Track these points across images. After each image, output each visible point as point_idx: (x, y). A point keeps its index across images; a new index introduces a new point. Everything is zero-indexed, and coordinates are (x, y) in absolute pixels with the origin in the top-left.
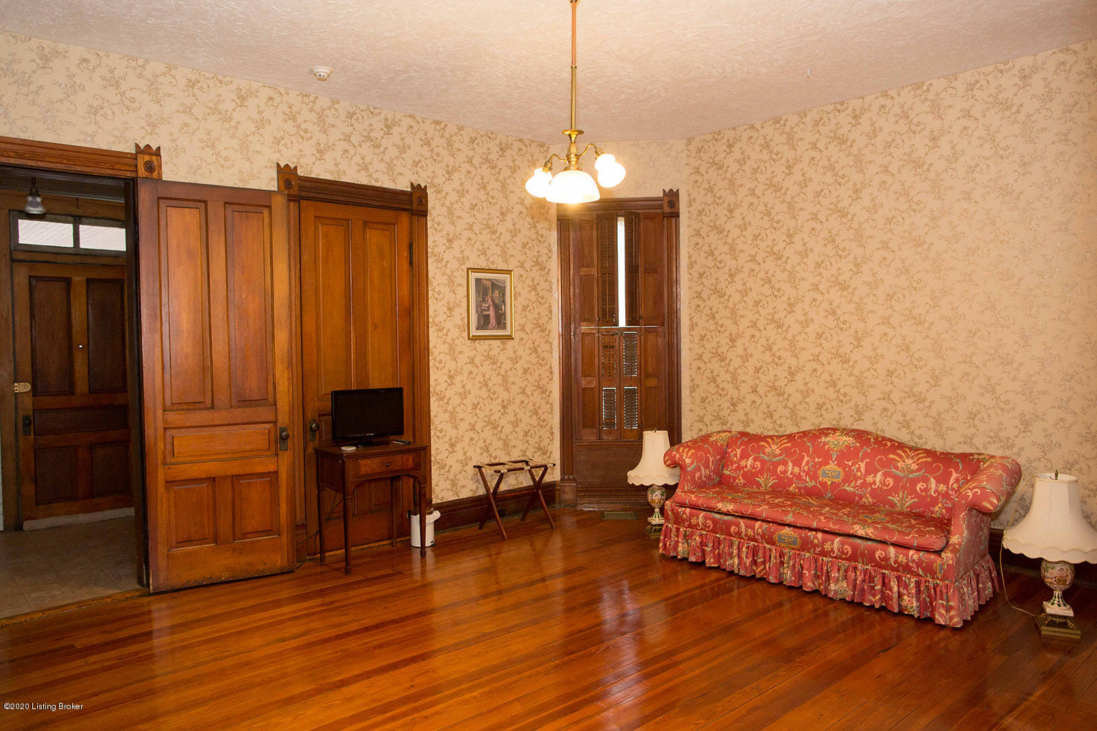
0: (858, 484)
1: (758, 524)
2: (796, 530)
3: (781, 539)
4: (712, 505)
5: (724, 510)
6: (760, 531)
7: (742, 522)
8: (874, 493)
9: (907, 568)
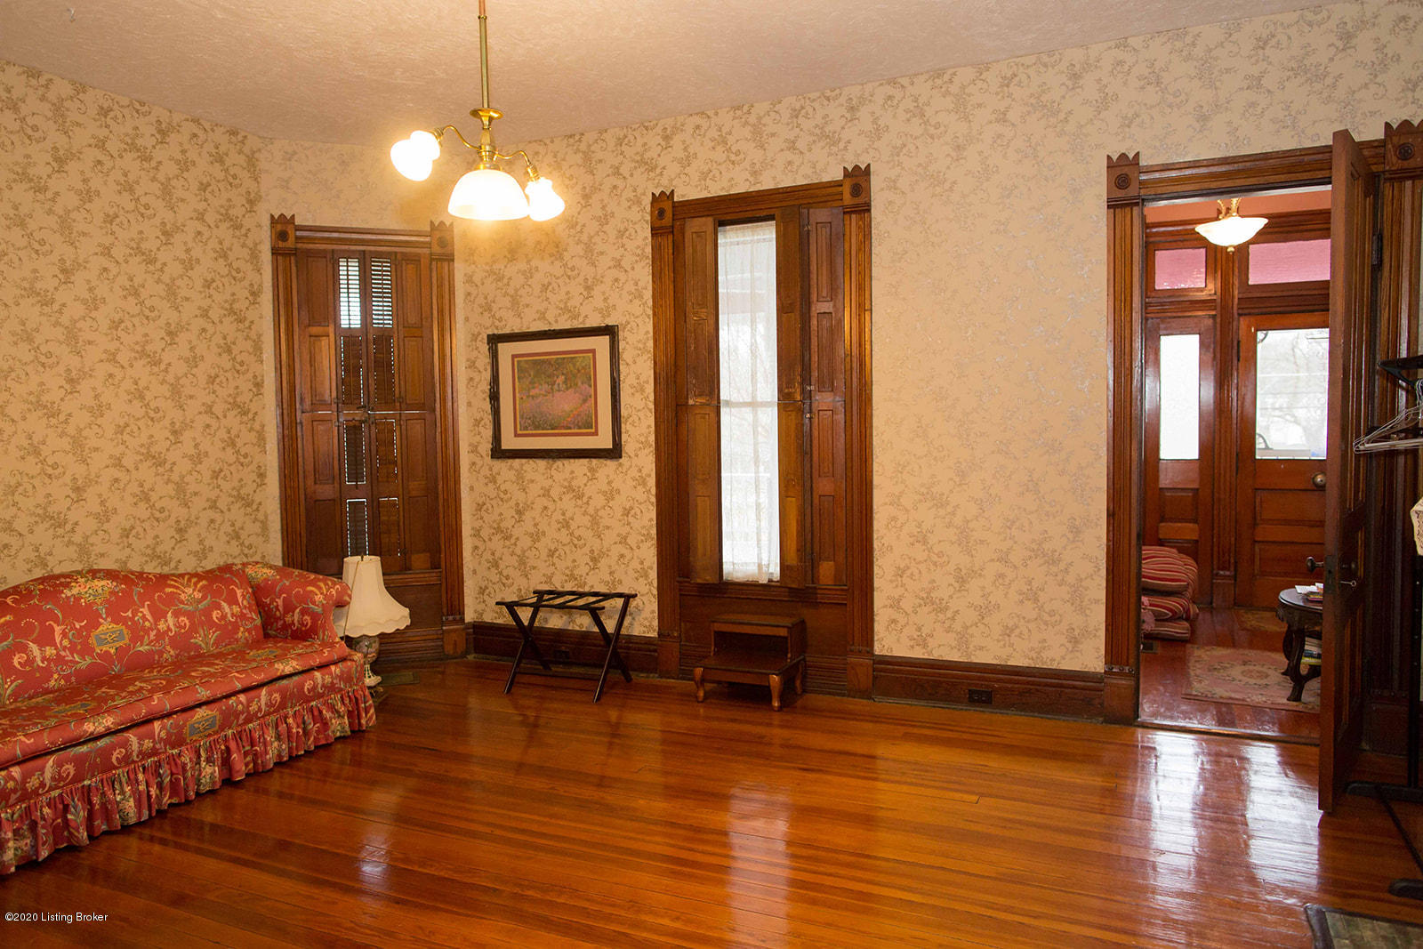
0: (152, 637)
1: (157, 725)
2: (213, 706)
3: (194, 730)
4: (77, 733)
5: (101, 729)
6: (163, 734)
7: (132, 737)
8: (173, 640)
9: (331, 688)
